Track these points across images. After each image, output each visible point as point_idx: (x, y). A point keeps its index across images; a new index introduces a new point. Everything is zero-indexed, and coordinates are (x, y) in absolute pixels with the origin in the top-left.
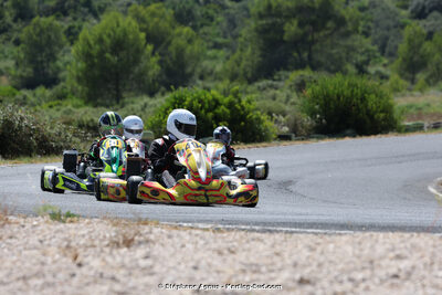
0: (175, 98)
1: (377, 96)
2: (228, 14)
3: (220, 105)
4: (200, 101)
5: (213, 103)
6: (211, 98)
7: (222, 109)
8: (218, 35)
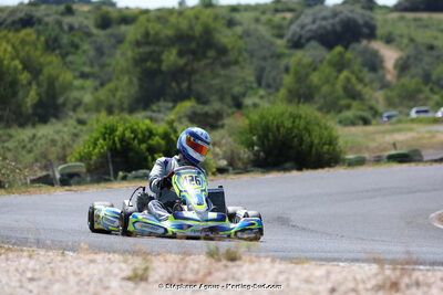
0: (106, 128)
1: (321, 128)
2: (95, 42)
3: (155, 135)
4: (133, 131)
5: (147, 134)
6: (144, 128)
7: (156, 140)
8: (84, 64)
